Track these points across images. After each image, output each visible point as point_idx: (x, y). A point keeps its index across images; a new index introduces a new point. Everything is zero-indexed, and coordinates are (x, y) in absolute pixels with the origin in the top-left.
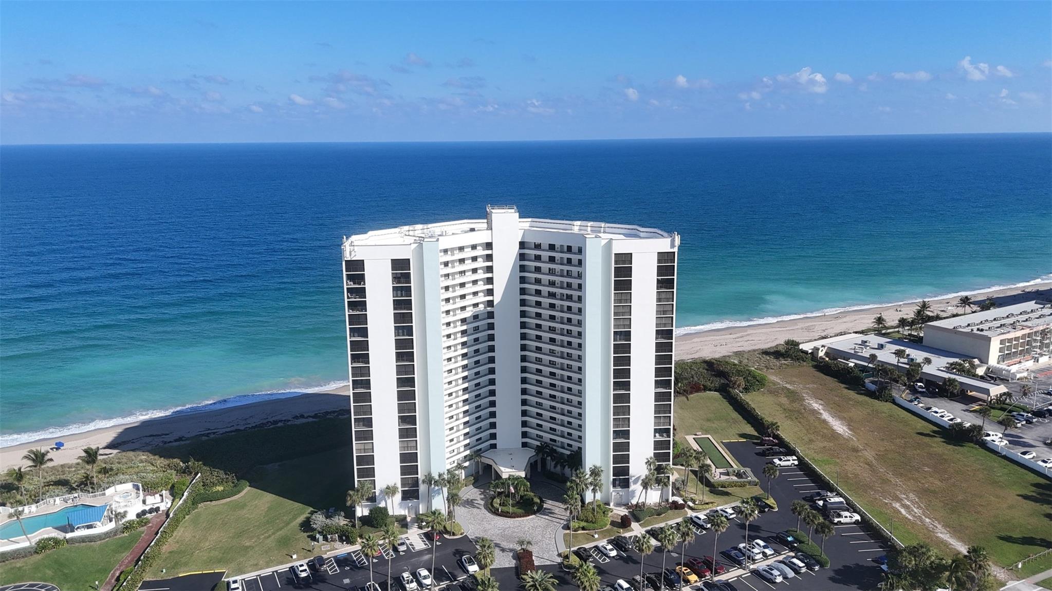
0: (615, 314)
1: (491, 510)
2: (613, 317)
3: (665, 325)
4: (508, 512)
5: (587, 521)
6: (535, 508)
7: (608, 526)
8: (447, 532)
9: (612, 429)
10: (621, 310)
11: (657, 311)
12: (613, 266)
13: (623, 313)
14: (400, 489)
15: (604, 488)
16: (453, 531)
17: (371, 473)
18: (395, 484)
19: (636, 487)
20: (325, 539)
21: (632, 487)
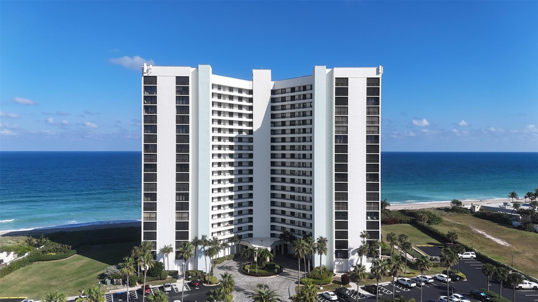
0: (336, 122)
1: (242, 272)
2: (334, 125)
3: (373, 132)
4: (255, 272)
5: (314, 278)
6: (276, 271)
7: (331, 283)
8: (206, 282)
9: (334, 211)
10: (340, 120)
11: (367, 121)
12: (334, 86)
13: (342, 122)
14: (174, 250)
15: (328, 252)
16: (210, 280)
17: (152, 236)
18: (170, 245)
19: (355, 258)
20: (112, 282)
21: (351, 257)
